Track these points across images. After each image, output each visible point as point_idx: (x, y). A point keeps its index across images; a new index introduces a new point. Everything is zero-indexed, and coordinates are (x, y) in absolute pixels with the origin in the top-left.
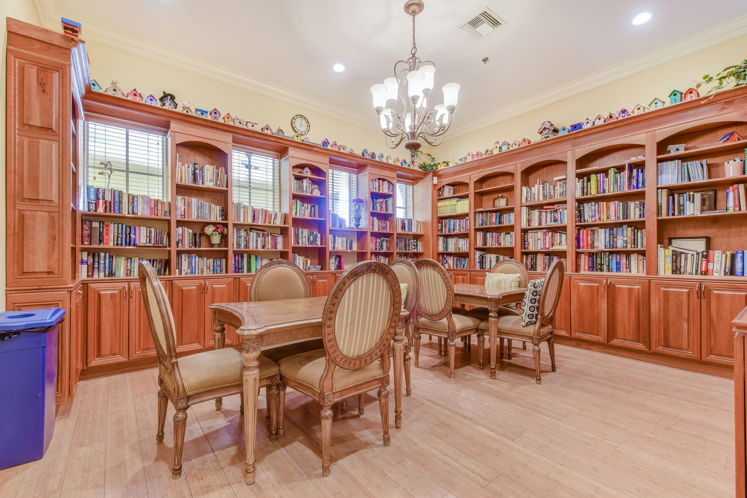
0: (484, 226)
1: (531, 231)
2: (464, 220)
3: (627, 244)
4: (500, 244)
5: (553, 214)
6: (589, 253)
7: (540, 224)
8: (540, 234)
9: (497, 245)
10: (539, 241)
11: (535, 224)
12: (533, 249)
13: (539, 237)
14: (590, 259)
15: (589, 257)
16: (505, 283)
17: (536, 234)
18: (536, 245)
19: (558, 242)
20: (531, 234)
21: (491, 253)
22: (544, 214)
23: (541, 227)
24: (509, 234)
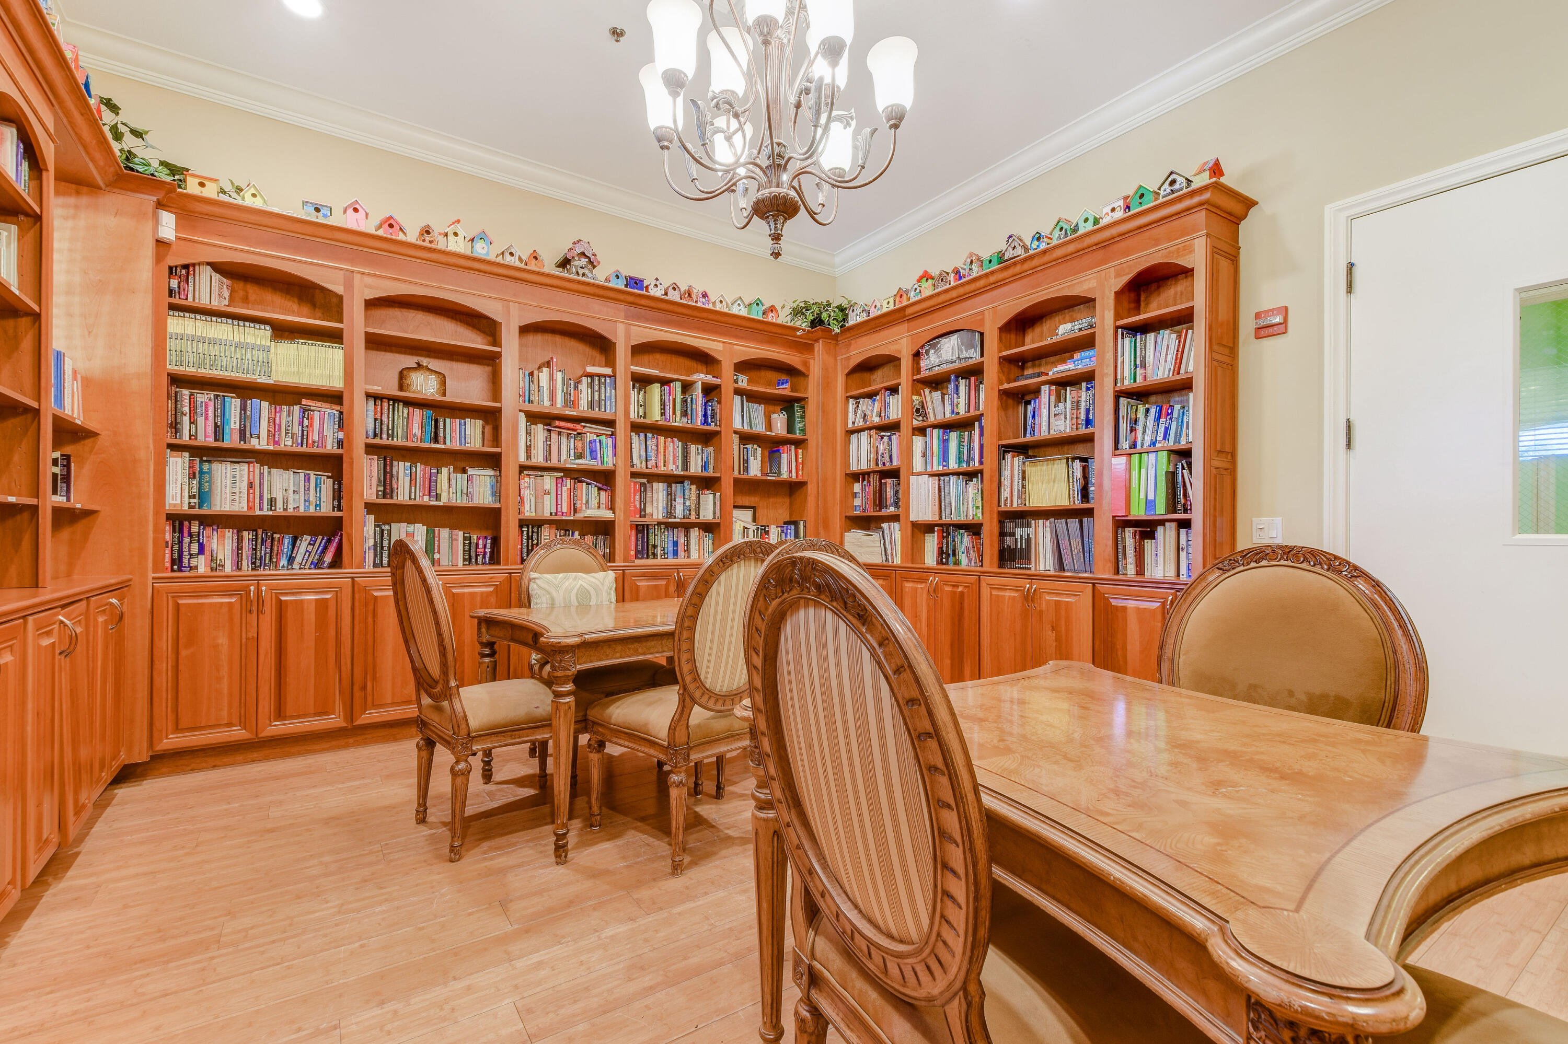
0: (385, 441)
1: (531, 473)
2: (297, 408)
3: (690, 510)
4: (438, 497)
5: (572, 440)
6: (637, 526)
7: (548, 458)
8: (548, 481)
9: (426, 498)
10: (547, 497)
11: (538, 458)
12: (534, 514)
13: (547, 487)
14: (640, 536)
15: (638, 532)
16: (597, 595)
17: (539, 480)
18: (540, 505)
19: (584, 502)
20: (527, 479)
21: (410, 522)
22: (554, 436)
23: (548, 464)
24: (464, 471)
